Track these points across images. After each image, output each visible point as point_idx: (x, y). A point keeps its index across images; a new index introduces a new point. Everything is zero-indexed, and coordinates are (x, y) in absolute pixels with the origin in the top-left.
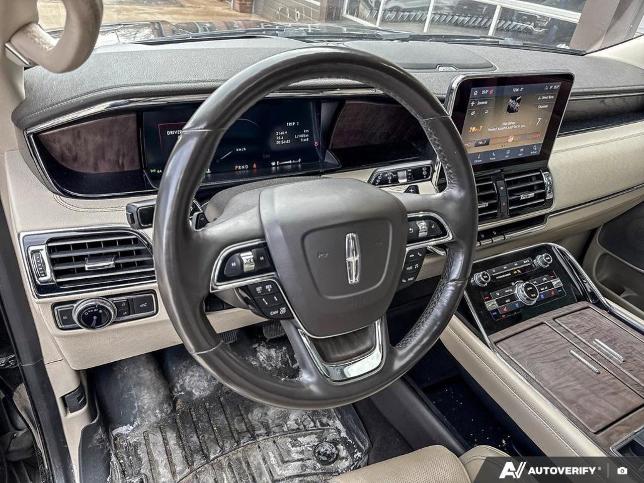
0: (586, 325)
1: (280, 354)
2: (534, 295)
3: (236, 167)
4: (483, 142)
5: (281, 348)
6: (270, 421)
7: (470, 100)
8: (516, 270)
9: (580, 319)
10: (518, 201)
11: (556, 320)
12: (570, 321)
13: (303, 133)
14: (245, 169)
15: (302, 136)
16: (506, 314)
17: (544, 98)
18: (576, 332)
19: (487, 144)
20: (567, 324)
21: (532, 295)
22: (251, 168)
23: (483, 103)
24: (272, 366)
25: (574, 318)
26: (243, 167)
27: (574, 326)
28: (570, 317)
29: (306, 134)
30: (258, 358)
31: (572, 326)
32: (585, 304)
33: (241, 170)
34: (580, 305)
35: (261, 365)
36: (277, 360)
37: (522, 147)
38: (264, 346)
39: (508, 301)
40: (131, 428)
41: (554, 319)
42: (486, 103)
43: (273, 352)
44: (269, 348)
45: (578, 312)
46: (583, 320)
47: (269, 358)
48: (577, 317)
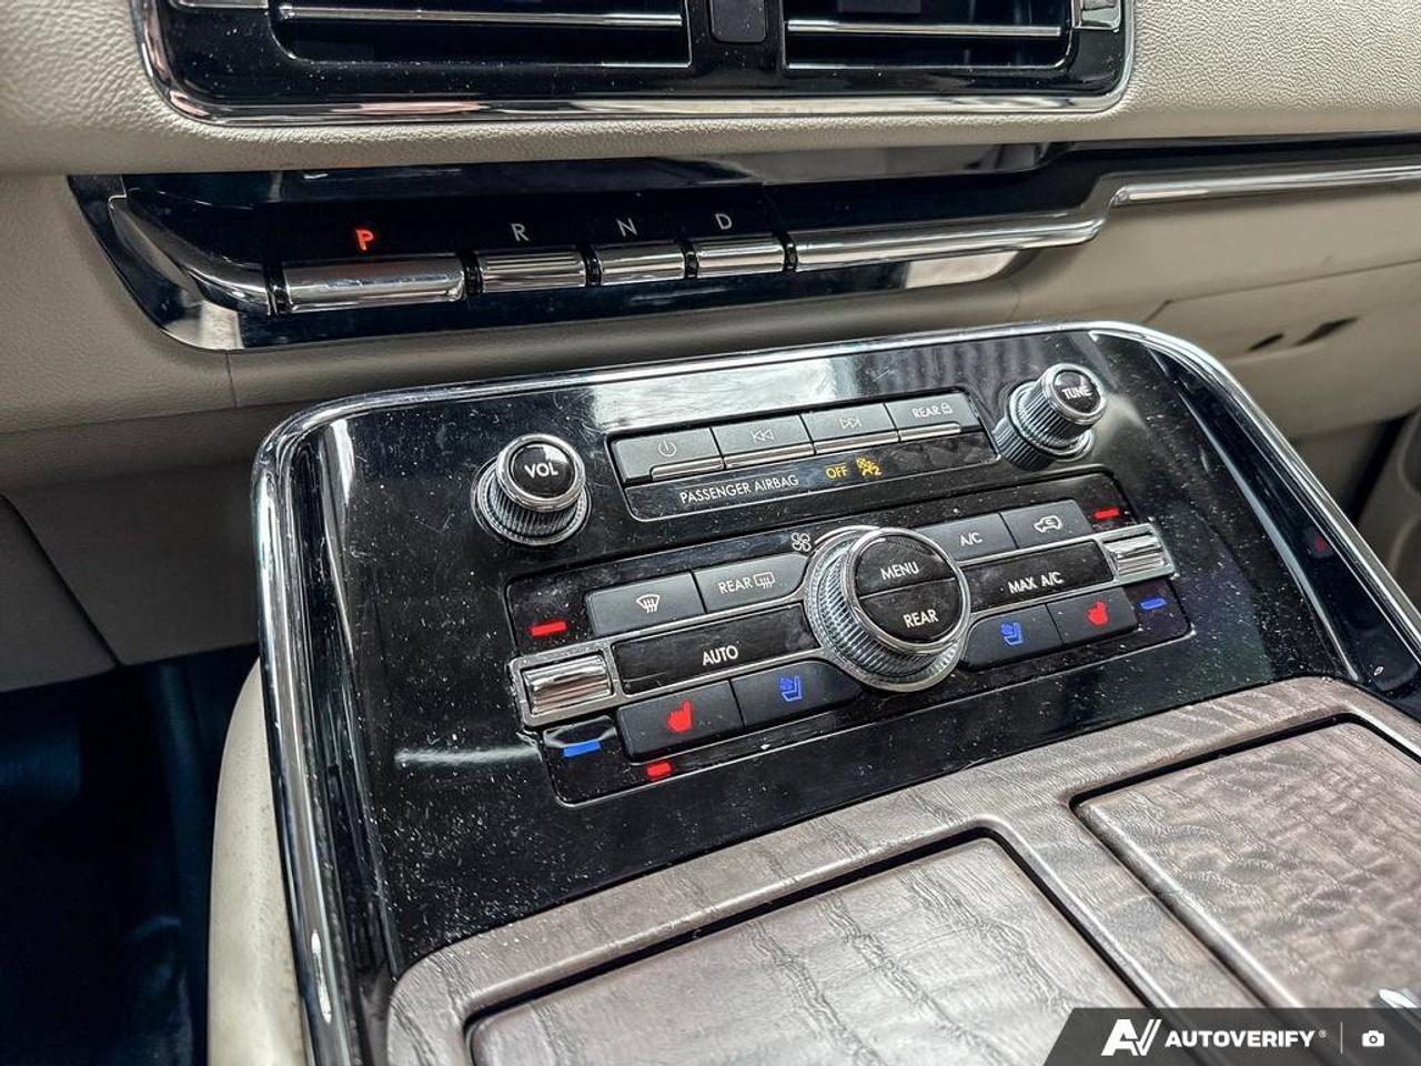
0: (1312, 850)
2: (931, 616)
9: (1278, 797)
11: (1096, 809)
12: (1199, 814)
16: (681, 751)
18: (1232, 914)
20: (1170, 839)
21: (910, 620)
25: (1227, 793)
27: (1225, 862)
28: (1200, 789)
31: (1207, 863)
32: (1318, 695)
34: (1284, 697)
39: (727, 652)
41: (1076, 801)
45: (1267, 752)
46: (1296, 807)
48: (1257, 787)
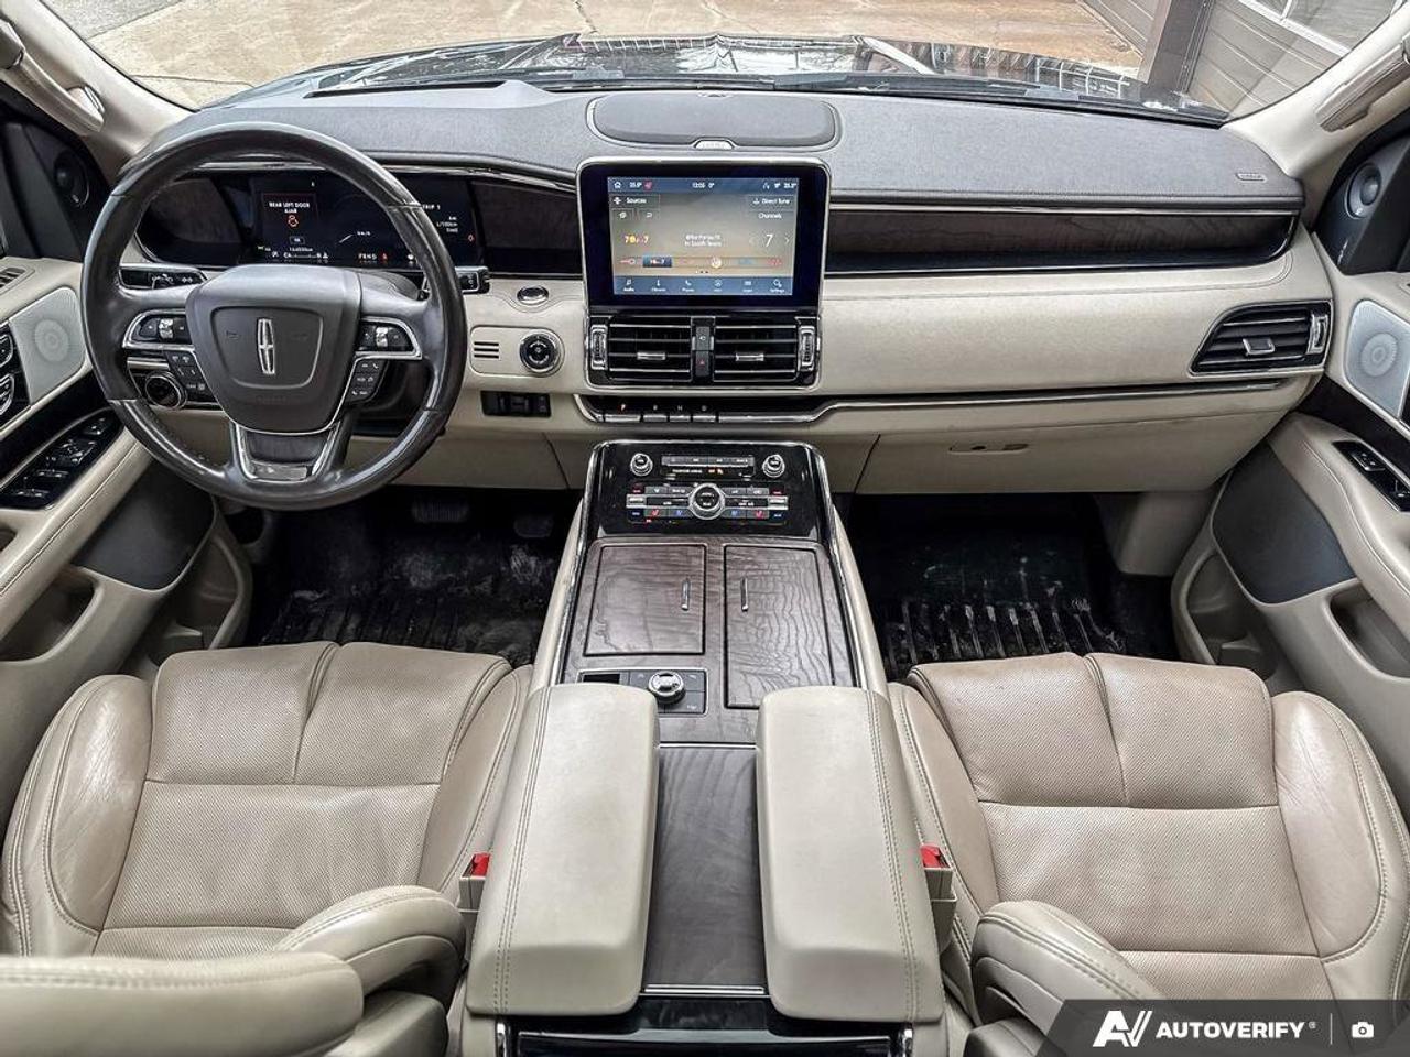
1: (541, 568)
3: (360, 256)
4: (659, 260)
5: (546, 559)
6: (481, 643)
7: (610, 195)
8: (716, 469)
10: (732, 364)
13: (447, 220)
14: (371, 259)
15: (447, 224)
16: (653, 519)
17: (765, 201)
19: (668, 264)
21: (705, 504)
22: (379, 259)
23: (637, 201)
24: (525, 580)
26: (369, 256)
27: (742, 560)
29: (453, 221)
30: (508, 564)
33: (368, 259)
35: (510, 575)
36: (535, 574)
37: (748, 279)
38: (524, 550)
39: (669, 503)
40: (318, 596)
41: (726, 546)
42: (644, 201)
43: (533, 562)
44: (530, 554)
47: (525, 567)
